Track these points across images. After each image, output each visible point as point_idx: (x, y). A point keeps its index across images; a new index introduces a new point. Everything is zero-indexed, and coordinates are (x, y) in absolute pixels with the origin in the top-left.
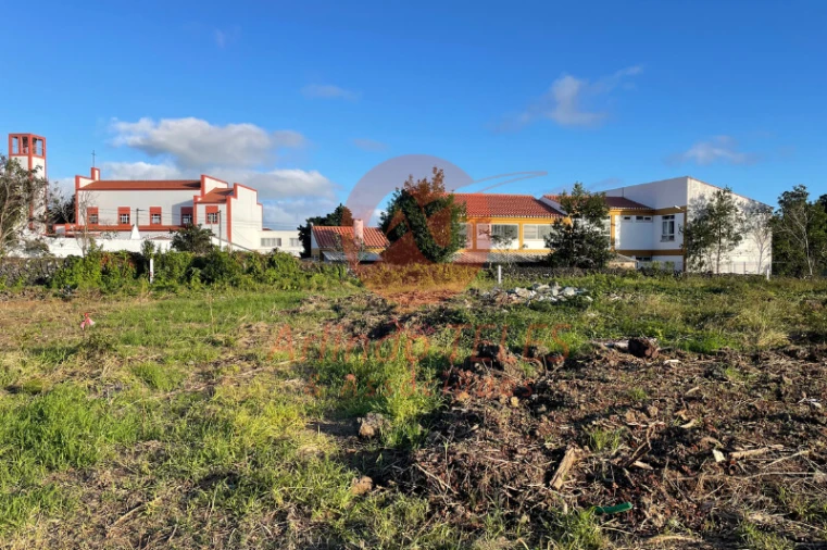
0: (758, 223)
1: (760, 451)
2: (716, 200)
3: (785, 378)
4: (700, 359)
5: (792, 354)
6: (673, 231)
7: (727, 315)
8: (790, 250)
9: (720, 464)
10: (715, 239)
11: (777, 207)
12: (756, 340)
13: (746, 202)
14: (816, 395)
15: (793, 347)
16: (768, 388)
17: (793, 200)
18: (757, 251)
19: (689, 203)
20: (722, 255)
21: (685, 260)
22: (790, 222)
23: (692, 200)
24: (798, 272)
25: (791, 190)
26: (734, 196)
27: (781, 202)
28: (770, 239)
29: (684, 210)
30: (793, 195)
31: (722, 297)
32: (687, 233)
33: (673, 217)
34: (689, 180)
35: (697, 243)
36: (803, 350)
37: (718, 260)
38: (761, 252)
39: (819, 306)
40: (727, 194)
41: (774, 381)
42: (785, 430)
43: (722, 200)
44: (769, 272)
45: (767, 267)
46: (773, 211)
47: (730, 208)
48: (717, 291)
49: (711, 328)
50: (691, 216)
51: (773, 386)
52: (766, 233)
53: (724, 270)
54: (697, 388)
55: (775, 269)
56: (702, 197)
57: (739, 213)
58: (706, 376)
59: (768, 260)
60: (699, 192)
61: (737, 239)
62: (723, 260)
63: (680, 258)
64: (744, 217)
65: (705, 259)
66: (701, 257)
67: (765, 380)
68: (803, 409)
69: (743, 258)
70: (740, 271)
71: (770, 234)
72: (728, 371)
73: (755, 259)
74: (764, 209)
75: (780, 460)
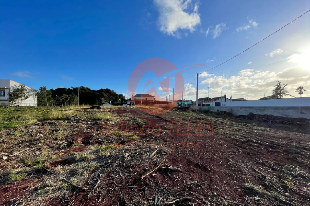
0: (34, 94)
1: (21, 152)
2: (20, 87)
3: (34, 131)
4: (7, 130)
5: (37, 125)
6: (4, 94)
7: (19, 117)
8: (42, 100)
9: (5, 160)
10: (20, 97)
11: (39, 90)
12: (28, 122)
13: (29, 88)
14: (42, 133)
15: (38, 123)
16: (29, 134)
17: (43, 89)
18: (33, 101)
19: (10, 87)
20: (22, 101)
21: (9, 102)
22: (42, 94)
23: (11, 86)
24: (45, 105)
25: (42, 87)
26: (26, 87)
27: (40, 89)
28: (37, 98)
29: (9, 89)
30: (43, 88)
31: (19, 112)
32: (10, 95)
33: (4, 90)
34: (10, 81)
35: (13, 98)
36: (40, 123)
37: (21, 102)
38: (35, 101)
39: (47, 113)
40: (24, 86)
41: (31, 132)
42: (30, 144)
43: (22, 87)
44: (36, 106)
45: (36, 104)
46: (38, 91)
47: (25, 89)
48: (18, 111)
49: (13, 121)
50: (11, 90)
51: (30, 133)
52: (36, 96)
53: (23, 105)
54: (3, 139)
55: (38, 105)
56: (15, 86)
57: (28, 91)
58: (8, 135)
59: (36, 102)
60: (14, 84)
61: (27, 97)
62: (23, 102)
63: (7, 102)
64: (29, 92)
65: (17, 102)
66: (15, 102)
67: (28, 132)
68: (37, 137)
69: (29, 102)
70: (28, 105)
71: (37, 96)
72: (16, 132)
73: (33, 102)
74: (35, 91)
75: (27, 152)
